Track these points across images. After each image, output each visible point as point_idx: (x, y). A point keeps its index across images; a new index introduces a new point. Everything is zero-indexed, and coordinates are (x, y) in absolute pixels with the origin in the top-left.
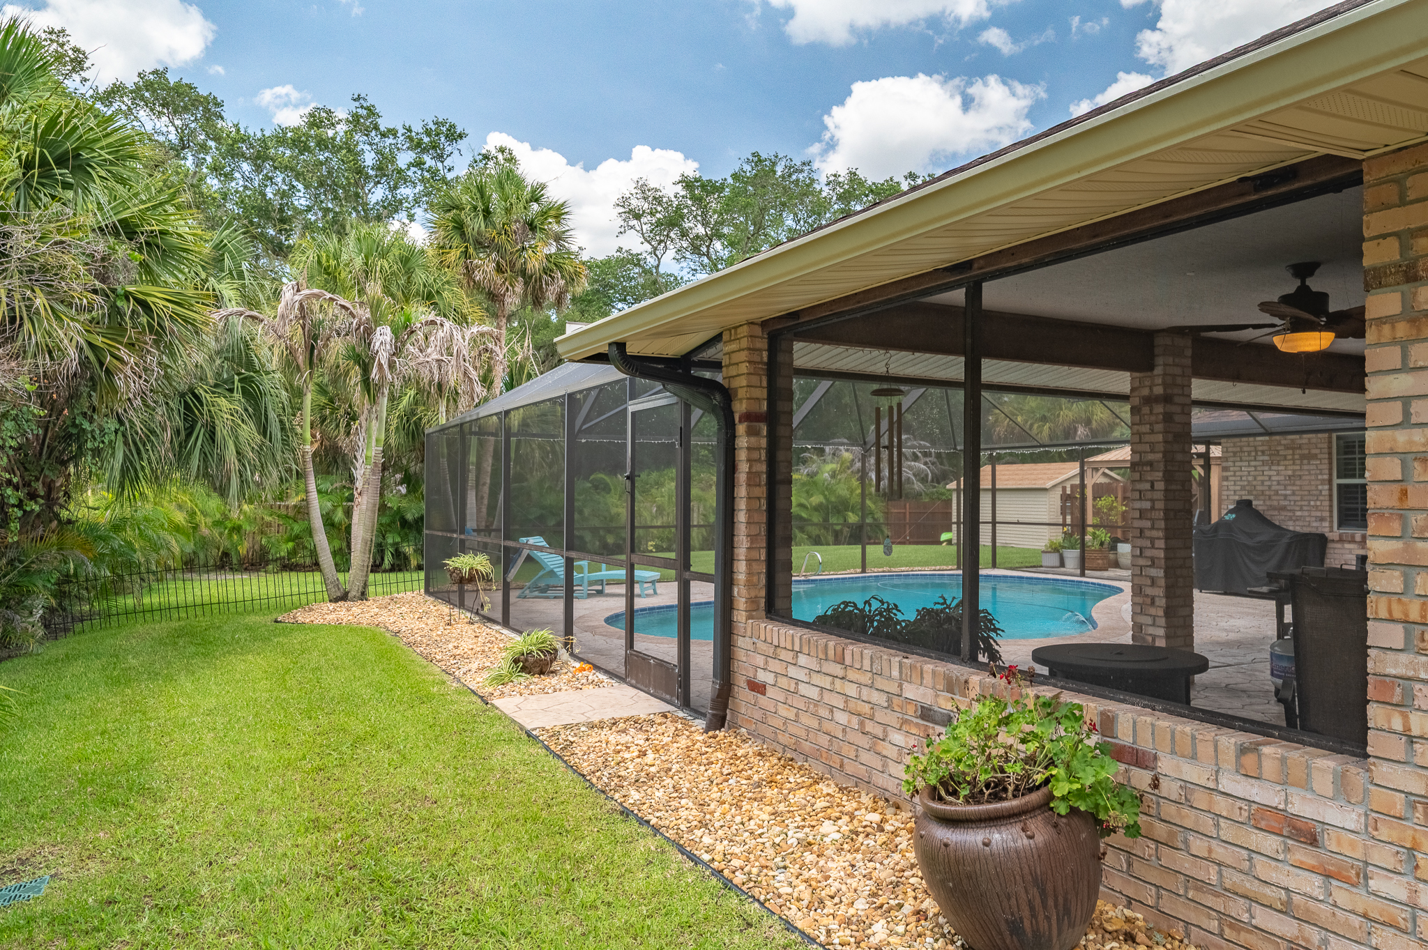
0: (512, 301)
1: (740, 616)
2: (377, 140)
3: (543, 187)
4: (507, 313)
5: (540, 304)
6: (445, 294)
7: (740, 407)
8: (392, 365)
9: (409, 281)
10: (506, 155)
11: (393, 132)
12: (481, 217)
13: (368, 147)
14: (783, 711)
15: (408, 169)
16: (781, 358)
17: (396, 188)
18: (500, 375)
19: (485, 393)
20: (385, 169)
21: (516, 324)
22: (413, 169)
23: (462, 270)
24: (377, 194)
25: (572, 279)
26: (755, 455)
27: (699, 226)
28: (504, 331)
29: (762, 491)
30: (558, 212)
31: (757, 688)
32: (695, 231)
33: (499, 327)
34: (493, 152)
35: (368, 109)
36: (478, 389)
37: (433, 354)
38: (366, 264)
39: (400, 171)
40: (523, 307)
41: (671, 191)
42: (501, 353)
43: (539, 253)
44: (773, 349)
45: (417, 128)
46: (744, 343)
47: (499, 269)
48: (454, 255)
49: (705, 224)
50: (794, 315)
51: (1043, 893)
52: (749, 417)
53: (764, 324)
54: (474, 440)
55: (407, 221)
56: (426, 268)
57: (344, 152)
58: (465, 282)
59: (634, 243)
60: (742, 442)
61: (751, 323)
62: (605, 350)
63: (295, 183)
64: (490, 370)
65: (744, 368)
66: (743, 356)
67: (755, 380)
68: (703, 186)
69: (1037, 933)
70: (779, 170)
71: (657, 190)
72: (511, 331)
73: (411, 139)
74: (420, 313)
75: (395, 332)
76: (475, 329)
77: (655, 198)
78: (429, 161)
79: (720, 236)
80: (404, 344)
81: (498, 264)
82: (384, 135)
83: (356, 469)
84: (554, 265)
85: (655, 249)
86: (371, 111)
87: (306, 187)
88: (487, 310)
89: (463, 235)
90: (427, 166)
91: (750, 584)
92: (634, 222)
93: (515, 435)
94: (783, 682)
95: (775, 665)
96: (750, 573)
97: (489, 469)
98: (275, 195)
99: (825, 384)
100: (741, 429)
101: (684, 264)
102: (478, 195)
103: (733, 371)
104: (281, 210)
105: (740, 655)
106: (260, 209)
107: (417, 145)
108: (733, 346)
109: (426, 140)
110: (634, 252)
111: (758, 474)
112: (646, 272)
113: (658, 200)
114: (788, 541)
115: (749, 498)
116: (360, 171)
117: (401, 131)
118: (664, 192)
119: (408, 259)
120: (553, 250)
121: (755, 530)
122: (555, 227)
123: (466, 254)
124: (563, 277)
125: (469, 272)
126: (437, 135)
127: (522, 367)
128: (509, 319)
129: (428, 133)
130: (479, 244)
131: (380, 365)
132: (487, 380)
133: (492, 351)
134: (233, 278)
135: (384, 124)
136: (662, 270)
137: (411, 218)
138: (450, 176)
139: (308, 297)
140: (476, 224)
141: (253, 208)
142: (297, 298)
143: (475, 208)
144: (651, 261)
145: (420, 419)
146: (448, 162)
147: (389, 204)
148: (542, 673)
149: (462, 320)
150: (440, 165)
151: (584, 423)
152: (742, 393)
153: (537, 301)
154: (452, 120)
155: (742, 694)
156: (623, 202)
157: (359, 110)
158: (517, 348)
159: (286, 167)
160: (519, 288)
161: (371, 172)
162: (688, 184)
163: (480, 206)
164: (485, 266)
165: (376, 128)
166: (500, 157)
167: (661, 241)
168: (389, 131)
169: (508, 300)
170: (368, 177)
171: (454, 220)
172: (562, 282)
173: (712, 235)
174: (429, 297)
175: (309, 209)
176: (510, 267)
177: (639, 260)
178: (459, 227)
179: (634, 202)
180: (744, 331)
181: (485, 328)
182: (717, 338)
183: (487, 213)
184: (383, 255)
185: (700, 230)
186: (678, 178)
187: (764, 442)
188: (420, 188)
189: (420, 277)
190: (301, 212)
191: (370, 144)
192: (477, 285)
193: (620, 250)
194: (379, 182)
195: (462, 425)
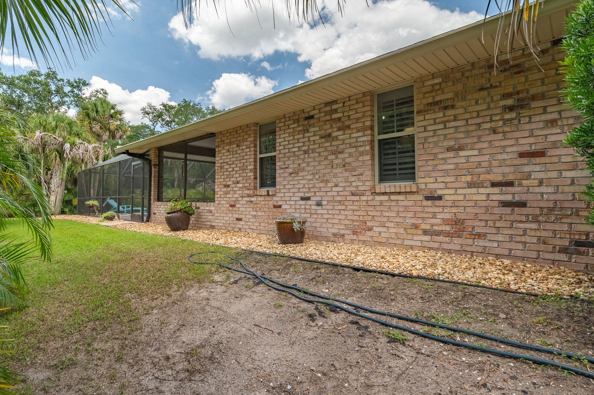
0: (105, 137)
1: (152, 202)
2: (56, 82)
3: (115, 105)
4: (103, 140)
5: (114, 138)
6: (83, 134)
7: (153, 163)
8: (70, 153)
9: (71, 129)
10: (104, 91)
11: (63, 80)
12: (95, 112)
13: (53, 84)
14: (159, 217)
15: (68, 93)
16: (161, 154)
17: (63, 97)
18: (101, 157)
19: (97, 162)
20: (59, 91)
21: (106, 144)
22: (70, 93)
23: (89, 128)
24: (56, 99)
25: (125, 132)
26: (155, 172)
27: (168, 118)
28: (102, 146)
29: (157, 179)
30: (120, 113)
31: (155, 214)
32: (167, 119)
33: (100, 144)
34: (99, 90)
35: (53, 72)
36: (94, 161)
37: (81, 151)
38: (57, 124)
39: (65, 93)
40: (109, 138)
41: (159, 107)
42: (101, 152)
43: (114, 124)
44: (159, 153)
45: (72, 80)
46: (153, 151)
47: (101, 128)
48: (86, 123)
49: (170, 117)
50: (162, 147)
51: (179, 221)
52: (154, 165)
53: (158, 148)
54: (93, 175)
55: (67, 109)
56: (77, 127)
57: (45, 86)
58: (89, 131)
59: (147, 121)
60: (153, 169)
61: (155, 148)
62: (124, 151)
63: (24, 93)
64: (98, 156)
65: (153, 156)
66: (153, 154)
67: (156, 158)
68: (169, 107)
69: (179, 226)
70: (191, 104)
71: (154, 106)
72: (105, 146)
73: (69, 83)
74: (78, 141)
75: (70, 145)
76: (93, 145)
77: (153, 109)
78: (76, 91)
79: (174, 121)
80: (73, 148)
81: (101, 127)
82: (59, 81)
83: (51, 184)
84: (118, 128)
85: (154, 124)
86: (54, 73)
87: (29, 96)
88: (96, 139)
89: (89, 117)
90: (75, 93)
91: (154, 195)
92: (146, 115)
93: (105, 174)
94: (159, 211)
95: (158, 209)
96: (154, 194)
97: (97, 186)
98: (16, 96)
99: (193, 162)
100: (153, 167)
101: (164, 129)
102: (94, 106)
103: (151, 156)
104: (19, 102)
105: (152, 209)
106: (11, 101)
107: (72, 86)
108: (152, 152)
109: (75, 84)
110: (147, 124)
111: (156, 175)
112: (151, 130)
113: (155, 109)
114: (162, 188)
115: (154, 180)
116: (50, 92)
117: (65, 81)
118: (157, 107)
119: (70, 124)
120: (119, 123)
121: (155, 186)
122: (119, 117)
123: (90, 123)
124: (122, 131)
125: (91, 128)
126: (79, 83)
127: (108, 156)
128: (104, 142)
129: (76, 82)
130: (94, 120)
131: (67, 153)
132: (97, 159)
133: (99, 151)
134: (18, 128)
135: (59, 77)
136: (155, 130)
137: (69, 108)
138: (83, 96)
139: (44, 135)
140: (93, 114)
141: (8, 100)
142: (41, 135)
143: (93, 110)
144: (152, 127)
145: (73, 171)
146: (83, 92)
147: (61, 103)
148: (111, 220)
149: (89, 142)
150: (80, 93)
151: (126, 171)
152: (153, 160)
153: (114, 137)
154: (85, 79)
155: (152, 215)
156: (143, 109)
157: (50, 72)
158: (106, 151)
159: (21, 88)
160: (107, 134)
161: (54, 92)
162: (164, 106)
163: (95, 109)
164: (97, 128)
165: (56, 78)
166: (102, 92)
167: (155, 122)
168: (61, 79)
169: (104, 137)
170: (52, 94)
171: (86, 113)
172: (121, 133)
173: (172, 121)
174: (78, 135)
175: (29, 102)
176: (105, 127)
177: (148, 127)
178: (88, 115)
179: (147, 110)
180: (153, 149)
181: (96, 145)
182: (149, 151)
183: (97, 111)
184: (63, 122)
185: (168, 119)
186: (161, 104)
187: (157, 170)
188: (72, 98)
189: (75, 129)
190: (26, 103)
191: (54, 83)
192: (94, 132)
193: (142, 123)
194: (57, 96)
195: (90, 169)
